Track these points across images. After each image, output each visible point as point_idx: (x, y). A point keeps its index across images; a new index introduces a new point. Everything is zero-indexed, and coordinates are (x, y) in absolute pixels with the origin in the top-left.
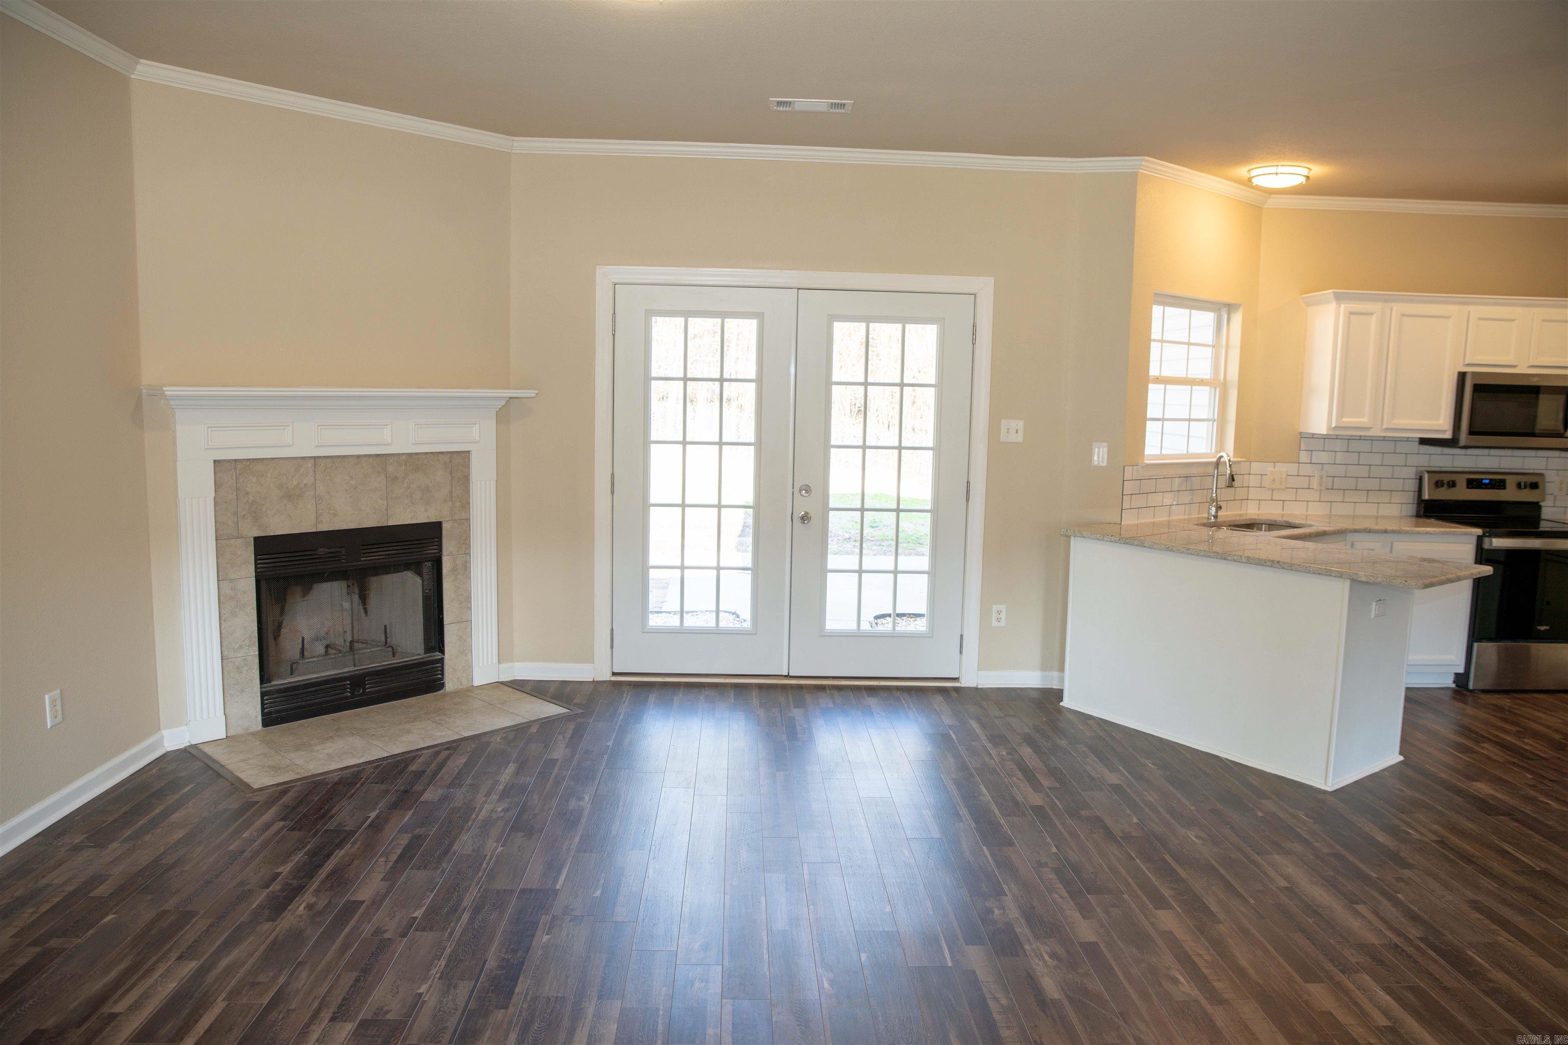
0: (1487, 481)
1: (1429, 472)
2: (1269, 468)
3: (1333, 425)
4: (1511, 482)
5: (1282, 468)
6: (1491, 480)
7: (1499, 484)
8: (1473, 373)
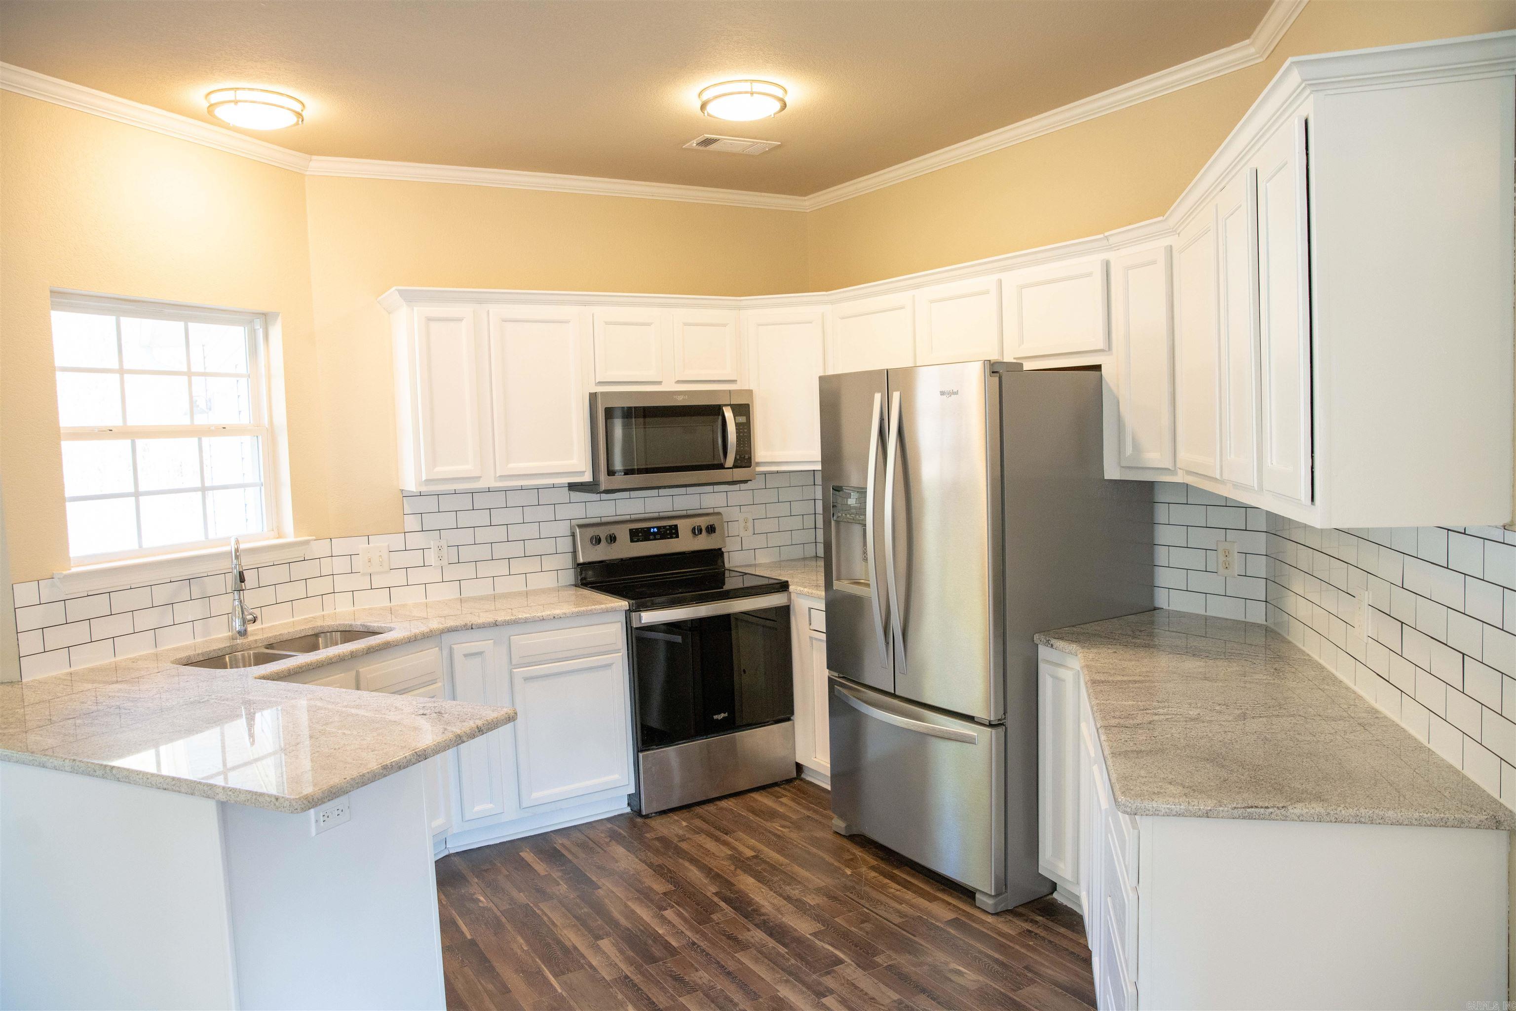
0: (656, 530)
1: (580, 526)
2: (359, 545)
3: (424, 479)
4: (684, 526)
5: (381, 543)
6: (658, 528)
7: (671, 532)
8: (602, 393)
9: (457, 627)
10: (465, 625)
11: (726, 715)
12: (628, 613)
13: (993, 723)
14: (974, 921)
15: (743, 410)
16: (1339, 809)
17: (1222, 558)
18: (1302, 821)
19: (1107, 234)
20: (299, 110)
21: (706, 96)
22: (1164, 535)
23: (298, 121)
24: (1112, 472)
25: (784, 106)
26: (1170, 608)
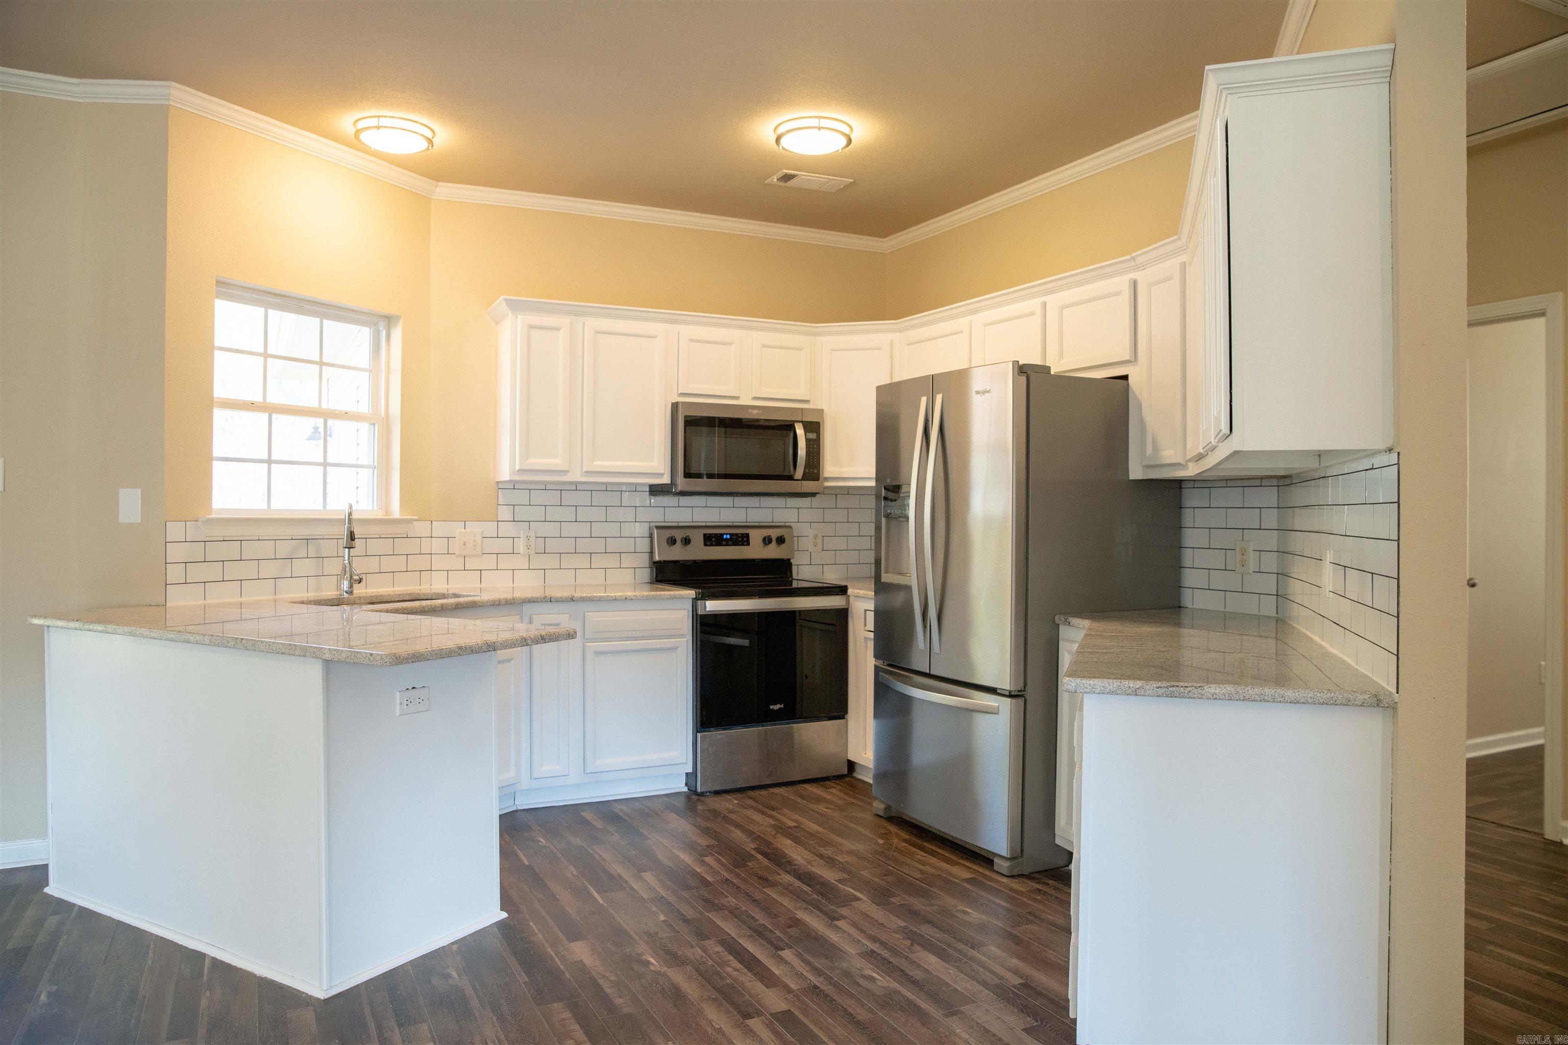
0: (728, 536)
1: (657, 527)
2: (457, 529)
3: (517, 468)
4: (756, 536)
5: (476, 529)
6: (731, 535)
7: (742, 540)
8: (683, 403)
9: (537, 598)
10: (545, 598)
11: (782, 706)
12: (695, 600)
13: (1013, 693)
14: (990, 881)
15: (814, 427)
16: (1247, 689)
17: (1239, 557)
18: (1215, 699)
19: (1133, 255)
20: (430, 136)
21: (781, 130)
22: (1191, 538)
23: (429, 146)
24: (1136, 472)
25: (849, 141)
26: (1195, 606)
